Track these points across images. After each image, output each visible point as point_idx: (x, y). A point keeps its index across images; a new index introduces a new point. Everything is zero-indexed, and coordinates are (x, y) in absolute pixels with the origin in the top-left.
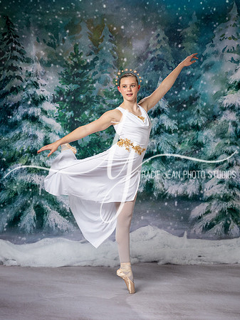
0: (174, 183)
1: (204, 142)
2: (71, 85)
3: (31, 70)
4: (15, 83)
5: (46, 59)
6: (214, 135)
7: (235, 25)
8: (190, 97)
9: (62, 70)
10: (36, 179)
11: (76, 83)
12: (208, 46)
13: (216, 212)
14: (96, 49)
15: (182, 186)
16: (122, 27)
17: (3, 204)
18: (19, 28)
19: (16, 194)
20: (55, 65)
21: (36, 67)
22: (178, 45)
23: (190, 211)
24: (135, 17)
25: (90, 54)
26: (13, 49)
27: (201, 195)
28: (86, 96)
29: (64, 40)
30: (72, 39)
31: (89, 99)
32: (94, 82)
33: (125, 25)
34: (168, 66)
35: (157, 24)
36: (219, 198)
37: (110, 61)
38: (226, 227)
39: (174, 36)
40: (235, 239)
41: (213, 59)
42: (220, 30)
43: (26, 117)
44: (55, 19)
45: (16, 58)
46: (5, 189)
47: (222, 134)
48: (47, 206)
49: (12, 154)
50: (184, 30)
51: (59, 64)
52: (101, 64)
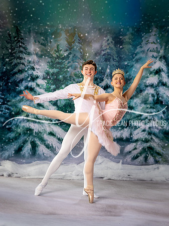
0: (115, 130)
1: (134, 106)
2: (54, 69)
3: (30, 59)
4: (21, 67)
5: (40, 53)
6: (140, 102)
7: (155, 35)
8: (126, 78)
9: (49, 60)
10: (32, 126)
11: (58, 68)
12: (138, 47)
13: (140, 149)
14: (70, 48)
15: (120, 132)
16: (86, 35)
17: (12, 140)
18: (24, 34)
19: (20, 134)
20: (45, 56)
21: (33, 58)
22: (120, 46)
23: (124, 148)
24: (94, 29)
25: (67, 51)
26: (20, 46)
27: (131, 138)
28: (63, 76)
29: (51, 42)
30: (56, 41)
31: (65, 78)
32: (68, 68)
33: (88, 33)
34: (114, 59)
35: (107, 33)
36: (142, 140)
37: (78, 55)
38: (146, 158)
39: (118, 41)
40: (151, 166)
41: (141, 55)
42: (146, 38)
43: (27, 88)
44: (46, 29)
45: (21, 52)
46: (14, 131)
47: (145, 102)
48: (38, 142)
49: (18, 110)
50: (124, 37)
51: (48, 56)
52: (73, 57)
